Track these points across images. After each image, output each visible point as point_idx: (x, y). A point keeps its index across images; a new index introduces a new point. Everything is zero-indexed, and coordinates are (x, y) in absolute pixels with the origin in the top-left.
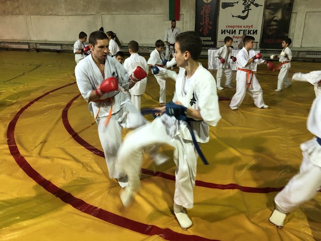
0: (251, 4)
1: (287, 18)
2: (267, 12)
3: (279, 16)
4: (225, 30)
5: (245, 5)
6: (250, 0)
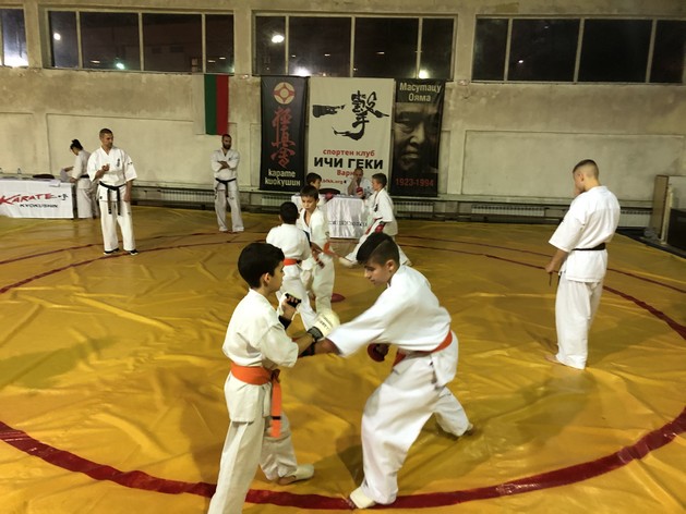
0: (369, 112)
1: (433, 140)
2: (399, 127)
3: (419, 135)
4: (321, 159)
5: (357, 113)
6: (366, 104)
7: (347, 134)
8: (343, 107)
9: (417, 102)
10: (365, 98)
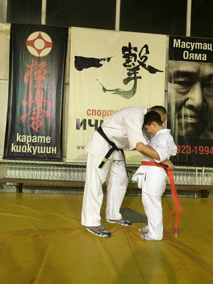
0: (141, 67)
3: (196, 97)
4: (85, 120)
5: (128, 68)
6: (138, 58)
10: (136, 51)
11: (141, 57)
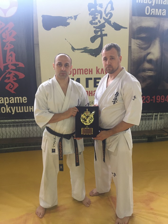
0: (106, 24)
5: (94, 25)
6: (104, 15)
7: (86, 50)
8: (75, 17)
9: (153, 16)
10: (102, 8)
11: (106, 13)
